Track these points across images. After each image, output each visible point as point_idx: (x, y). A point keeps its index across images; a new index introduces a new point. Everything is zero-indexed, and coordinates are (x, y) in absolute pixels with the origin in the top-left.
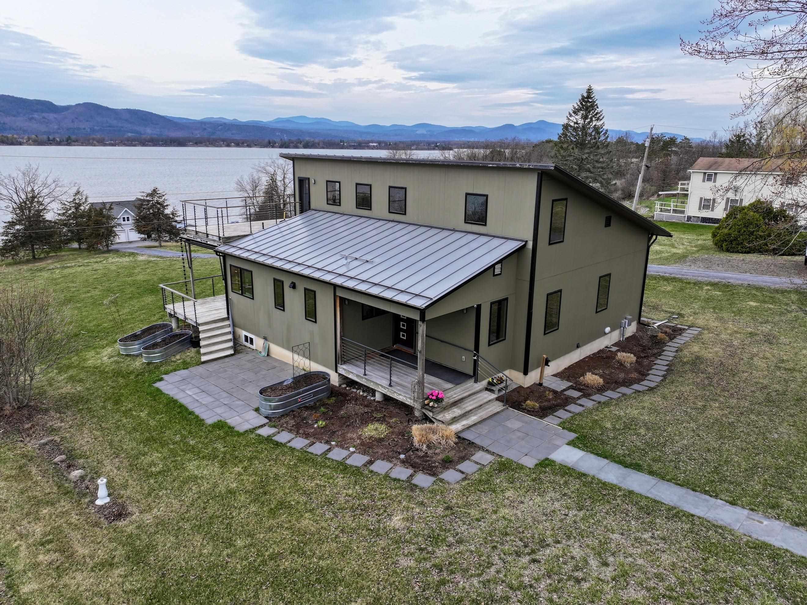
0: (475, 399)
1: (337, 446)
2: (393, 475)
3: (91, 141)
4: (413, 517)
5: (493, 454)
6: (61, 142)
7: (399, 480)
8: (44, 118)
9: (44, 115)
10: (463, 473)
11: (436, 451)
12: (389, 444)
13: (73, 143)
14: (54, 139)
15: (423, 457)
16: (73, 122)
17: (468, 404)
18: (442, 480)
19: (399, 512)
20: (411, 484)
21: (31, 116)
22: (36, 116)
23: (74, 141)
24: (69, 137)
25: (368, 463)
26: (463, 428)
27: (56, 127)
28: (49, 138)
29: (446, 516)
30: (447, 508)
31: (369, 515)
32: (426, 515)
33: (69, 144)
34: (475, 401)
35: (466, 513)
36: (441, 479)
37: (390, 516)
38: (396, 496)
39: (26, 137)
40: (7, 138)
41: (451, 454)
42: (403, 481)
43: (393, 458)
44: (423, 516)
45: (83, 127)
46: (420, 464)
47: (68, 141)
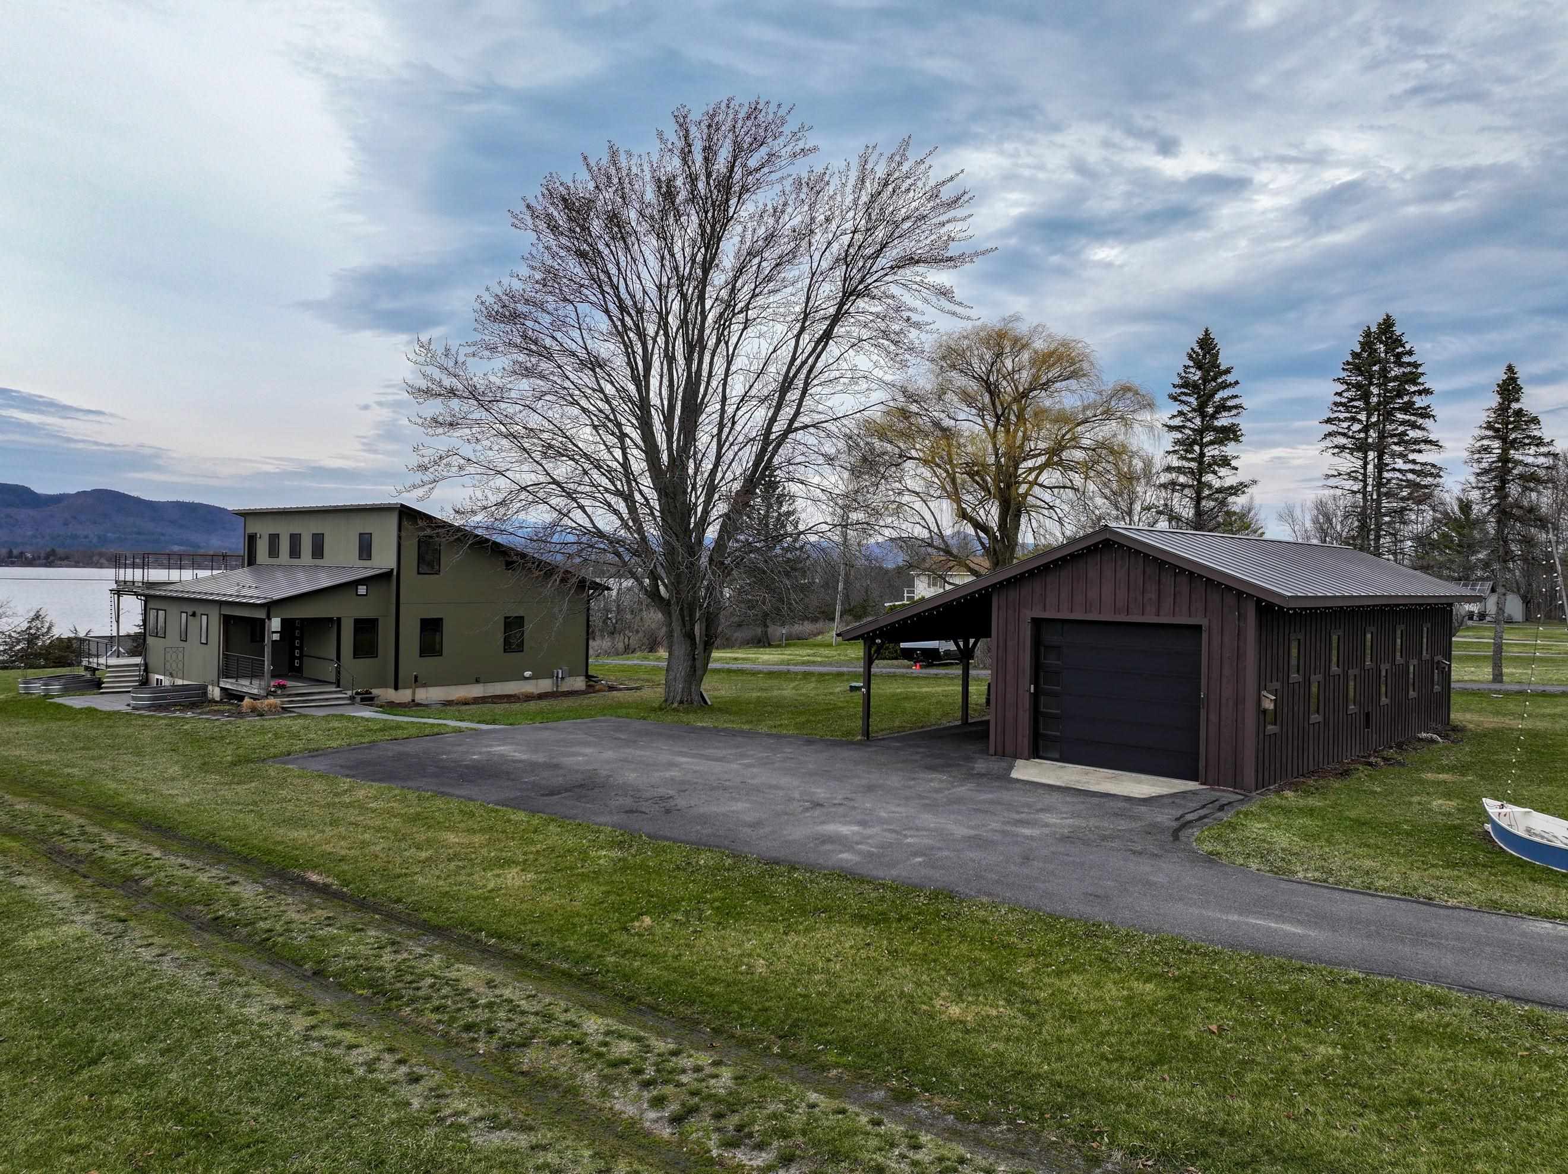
3: (95, 559)
6: (34, 559)
8: (8, 516)
9: (10, 510)
13: (59, 562)
14: (22, 554)
16: (65, 524)
23: (62, 559)
24: (53, 551)
27: (30, 533)
28: (11, 552)
33: (48, 564)
45: (85, 533)
47: (50, 559)
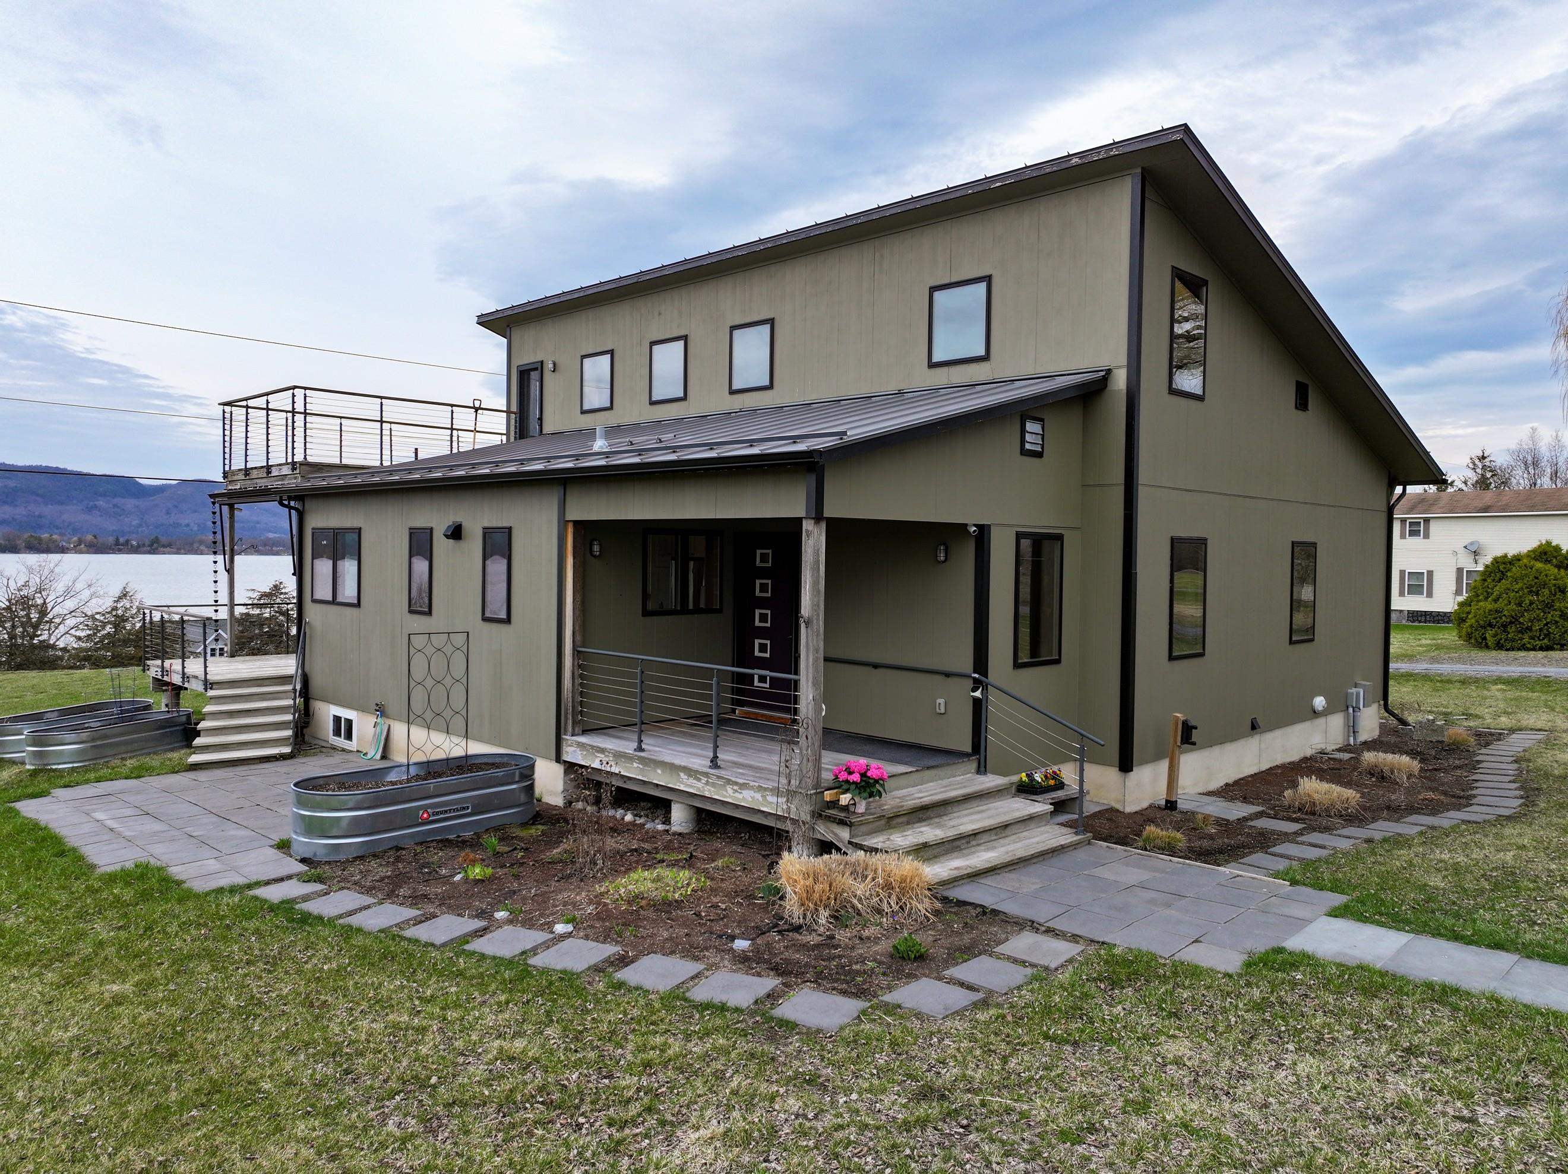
0: (982, 811)
1: (510, 922)
2: (700, 993)
3: (196, 545)
4: (774, 1131)
5: (1075, 938)
6: (139, 546)
7: (723, 1008)
8: (115, 506)
9: (117, 500)
10: (971, 988)
11: (866, 933)
12: (698, 915)
13: (162, 549)
14: (127, 542)
15: (817, 946)
16: (168, 513)
17: (965, 820)
18: (893, 1009)
19: (708, 1113)
20: (772, 1018)
21: (91, 503)
22: (101, 503)
23: (164, 546)
24: (157, 539)
25: (612, 964)
26: (956, 873)
27: (134, 523)
28: (117, 539)
29: (923, 1123)
30: (925, 1094)
31: (579, 1126)
32: (828, 1120)
33: (153, 551)
34: (984, 815)
35: (1008, 1111)
36: (887, 1004)
37: (669, 1129)
38: (705, 1057)
39: (75, 539)
40: (40, 540)
41: (924, 939)
42: (737, 1010)
43: (707, 949)
44: (819, 1125)
45: (187, 521)
46: (807, 965)
47: (153, 546)
